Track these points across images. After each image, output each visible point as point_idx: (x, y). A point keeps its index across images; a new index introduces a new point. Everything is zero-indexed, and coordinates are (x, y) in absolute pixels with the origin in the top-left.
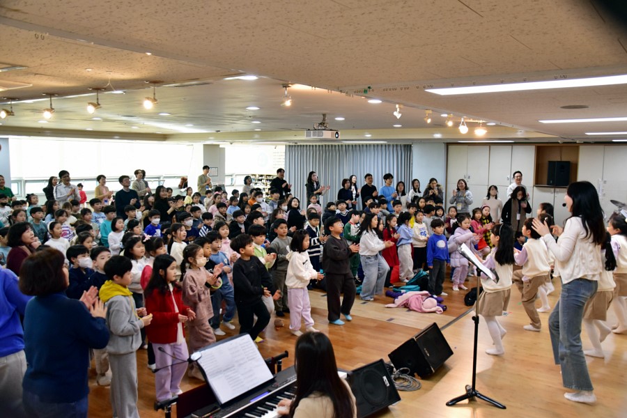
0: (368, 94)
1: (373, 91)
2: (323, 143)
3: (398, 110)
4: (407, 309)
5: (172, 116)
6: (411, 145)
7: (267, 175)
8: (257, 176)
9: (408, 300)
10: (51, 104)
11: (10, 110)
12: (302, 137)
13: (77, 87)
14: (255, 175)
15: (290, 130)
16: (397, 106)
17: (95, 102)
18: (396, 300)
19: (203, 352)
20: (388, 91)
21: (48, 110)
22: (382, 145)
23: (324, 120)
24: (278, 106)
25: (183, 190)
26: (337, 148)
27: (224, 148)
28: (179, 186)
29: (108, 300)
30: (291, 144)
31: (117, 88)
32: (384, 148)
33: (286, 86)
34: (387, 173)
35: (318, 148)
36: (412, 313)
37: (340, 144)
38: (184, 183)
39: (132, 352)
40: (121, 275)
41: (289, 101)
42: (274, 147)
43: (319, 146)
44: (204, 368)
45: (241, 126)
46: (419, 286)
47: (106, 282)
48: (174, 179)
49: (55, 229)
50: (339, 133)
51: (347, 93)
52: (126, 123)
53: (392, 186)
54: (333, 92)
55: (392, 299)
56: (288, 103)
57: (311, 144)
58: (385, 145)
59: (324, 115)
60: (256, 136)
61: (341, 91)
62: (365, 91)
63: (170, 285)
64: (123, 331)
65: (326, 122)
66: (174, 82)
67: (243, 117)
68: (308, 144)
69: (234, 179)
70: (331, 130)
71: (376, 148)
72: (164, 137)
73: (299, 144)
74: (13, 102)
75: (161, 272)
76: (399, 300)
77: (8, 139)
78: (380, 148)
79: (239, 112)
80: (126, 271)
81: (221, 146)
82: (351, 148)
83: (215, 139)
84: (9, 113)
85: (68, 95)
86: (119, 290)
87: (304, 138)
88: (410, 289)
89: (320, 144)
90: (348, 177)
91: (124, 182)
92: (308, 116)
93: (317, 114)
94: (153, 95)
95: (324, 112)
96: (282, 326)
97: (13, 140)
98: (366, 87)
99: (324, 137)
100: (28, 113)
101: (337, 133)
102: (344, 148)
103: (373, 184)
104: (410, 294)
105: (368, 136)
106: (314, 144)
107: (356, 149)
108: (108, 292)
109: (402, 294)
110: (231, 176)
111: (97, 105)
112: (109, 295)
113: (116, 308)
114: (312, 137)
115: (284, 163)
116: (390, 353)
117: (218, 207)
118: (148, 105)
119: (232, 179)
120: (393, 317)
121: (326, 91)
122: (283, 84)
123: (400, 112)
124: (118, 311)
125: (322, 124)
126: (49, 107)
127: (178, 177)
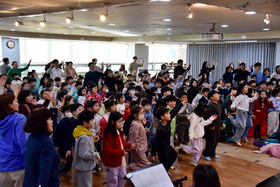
0: (247, 8)
1: (250, 6)
2: (212, 43)
3: (268, 18)
4: (269, 155)
5: (116, 26)
6: (275, 43)
7: (175, 64)
8: (169, 64)
9: (270, 149)
10: (45, 18)
11: (21, 21)
12: (198, 39)
13: (60, 7)
14: (167, 64)
15: (191, 34)
16: (267, 15)
17: (71, 16)
18: (261, 148)
19: (133, 173)
20: (262, 4)
21: (43, 21)
22: (253, 43)
23: (214, 27)
24: (184, 18)
25: (122, 72)
26: (222, 46)
27: (148, 46)
28: (120, 70)
29: (79, 137)
30: (191, 43)
31: (84, 8)
32: (255, 45)
33: (189, 5)
34: (257, 62)
35: (208, 46)
36: (273, 158)
37: (223, 43)
38: (123, 68)
39: (89, 171)
40: (88, 121)
41: (191, 15)
42: (180, 45)
43: (209, 44)
44: (134, 183)
45: (159, 32)
46: (279, 140)
47: (78, 126)
48: (117, 66)
49: (43, 95)
50: (224, 35)
51: (231, 8)
52: (88, 30)
53: (260, 71)
54: (221, 7)
55: (259, 148)
56: (191, 16)
57: (204, 43)
58: (256, 43)
59: (214, 24)
60: (169, 38)
61: (227, 7)
62: (245, 6)
63: (118, 131)
64: (85, 156)
65: (215, 28)
66: (119, 4)
67: (160, 26)
68: (202, 43)
69: (154, 66)
70: (218, 34)
71: (249, 46)
72: (111, 39)
73: (196, 43)
74: (22, 17)
75: (113, 123)
76: (264, 148)
77: (19, 39)
78: (252, 45)
79: (158, 22)
80: (91, 119)
81: (146, 45)
82: (231, 46)
83: (143, 40)
84: (21, 23)
85: (54, 12)
86: (85, 131)
87: (200, 39)
88: (271, 142)
89: (210, 43)
90: (228, 65)
91: (91, 66)
92: (204, 25)
93: (209, 23)
94: (106, 12)
95: (214, 22)
96: (183, 160)
97: (22, 40)
98: (245, 3)
99: (213, 39)
100: (31, 23)
101: (222, 36)
102: (226, 46)
103: (246, 70)
104: (271, 145)
105: (244, 37)
106: (206, 43)
107: (235, 47)
108: (79, 132)
109: (265, 145)
110: (152, 64)
111: (72, 19)
112: (80, 134)
113: (83, 142)
114: (205, 39)
115: (186, 56)
116: (257, 184)
117: (144, 84)
118: (103, 18)
119: (153, 66)
120: (259, 159)
121: (216, 7)
122: (187, 4)
123: (269, 20)
124: (84, 143)
125: (212, 30)
126: (43, 20)
127: (119, 64)
